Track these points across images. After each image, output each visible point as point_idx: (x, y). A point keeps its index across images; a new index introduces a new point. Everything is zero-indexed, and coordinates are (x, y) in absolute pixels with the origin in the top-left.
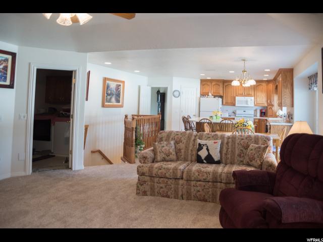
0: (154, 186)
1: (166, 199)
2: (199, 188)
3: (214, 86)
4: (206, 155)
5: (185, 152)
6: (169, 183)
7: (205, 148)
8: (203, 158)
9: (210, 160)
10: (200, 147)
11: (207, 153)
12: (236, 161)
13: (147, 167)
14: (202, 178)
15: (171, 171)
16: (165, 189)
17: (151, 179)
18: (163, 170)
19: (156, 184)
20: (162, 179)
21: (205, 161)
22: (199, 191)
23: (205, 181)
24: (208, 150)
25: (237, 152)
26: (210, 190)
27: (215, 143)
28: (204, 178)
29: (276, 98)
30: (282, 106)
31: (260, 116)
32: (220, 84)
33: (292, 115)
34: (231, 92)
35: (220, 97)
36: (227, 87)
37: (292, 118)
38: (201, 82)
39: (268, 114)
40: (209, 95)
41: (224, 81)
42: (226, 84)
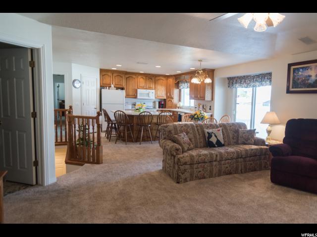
0: (193, 172)
1: (204, 180)
2: (227, 165)
3: (116, 78)
4: (216, 141)
5: (195, 141)
6: (206, 166)
7: (213, 135)
8: (215, 143)
9: (219, 144)
10: (210, 135)
11: (216, 139)
12: (232, 142)
13: (187, 156)
14: (229, 157)
15: (208, 156)
16: (202, 172)
17: (191, 167)
18: (202, 157)
19: (195, 169)
20: (200, 164)
21: (216, 146)
22: (227, 167)
23: (232, 159)
24: (216, 137)
25: (231, 136)
26: (235, 164)
27: (218, 130)
28: (231, 156)
29: (176, 91)
30: (205, 99)
31: (159, 107)
32: (123, 76)
33: (210, 107)
34: (132, 84)
35: (122, 89)
36: (128, 79)
37: (210, 109)
38: (100, 72)
39: (167, 106)
40: (111, 87)
41: (126, 73)
42: (127, 76)
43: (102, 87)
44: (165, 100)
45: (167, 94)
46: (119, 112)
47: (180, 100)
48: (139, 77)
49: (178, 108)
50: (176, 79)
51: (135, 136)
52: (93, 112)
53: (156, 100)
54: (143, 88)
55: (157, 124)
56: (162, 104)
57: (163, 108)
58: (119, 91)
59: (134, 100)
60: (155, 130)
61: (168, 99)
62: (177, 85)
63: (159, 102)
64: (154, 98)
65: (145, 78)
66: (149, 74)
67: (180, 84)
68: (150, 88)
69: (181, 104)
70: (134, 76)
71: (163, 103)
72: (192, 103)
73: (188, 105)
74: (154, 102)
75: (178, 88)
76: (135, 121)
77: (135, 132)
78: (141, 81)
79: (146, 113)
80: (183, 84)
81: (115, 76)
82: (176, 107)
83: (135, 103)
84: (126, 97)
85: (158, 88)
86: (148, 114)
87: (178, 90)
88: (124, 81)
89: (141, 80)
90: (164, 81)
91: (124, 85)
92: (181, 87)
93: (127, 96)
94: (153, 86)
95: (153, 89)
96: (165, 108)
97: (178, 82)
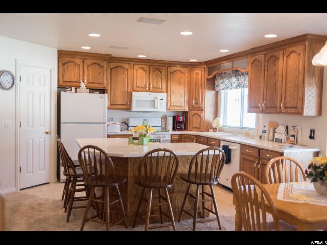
3: (91, 69)
29: (209, 95)
30: (301, 113)
31: (174, 129)
32: (104, 64)
33: (312, 131)
34: (122, 82)
35: (103, 91)
36: (113, 71)
37: (312, 137)
38: (59, 57)
39: (189, 125)
40: (79, 87)
41: (110, 59)
42: (113, 65)
43: (62, 87)
44: (185, 114)
45: (189, 102)
46: (92, 150)
47: (216, 114)
48: (137, 67)
49: (215, 130)
50: (210, 70)
51: (131, 209)
52: (42, 140)
53: (167, 114)
54: (144, 89)
55: (188, 181)
56: (180, 122)
57: (181, 129)
58: (97, 95)
59: (125, 115)
60: (179, 192)
61: (193, 112)
62: (212, 83)
63: (174, 118)
64: (164, 110)
65: (146, 68)
66: (156, 61)
67: (219, 81)
68: (157, 90)
69: (220, 122)
70: (126, 66)
71: (181, 119)
72: (251, 120)
73: (238, 125)
74: (164, 118)
75: (213, 89)
76: (131, 171)
77: (130, 200)
78: (140, 75)
79: (161, 153)
80: (226, 81)
81: (88, 66)
82: (209, 127)
83: (128, 120)
84: (108, 108)
85: (173, 88)
86: (168, 154)
87: (212, 93)
88: (106, 75)
89: (141, 72)
90: (184, 75)
91: (106, 84)
92: (222, 86)
93: (113, 106)
94: (162, 84)
95: (163, 92)
96: (185, 129)
97: (215, 76)
